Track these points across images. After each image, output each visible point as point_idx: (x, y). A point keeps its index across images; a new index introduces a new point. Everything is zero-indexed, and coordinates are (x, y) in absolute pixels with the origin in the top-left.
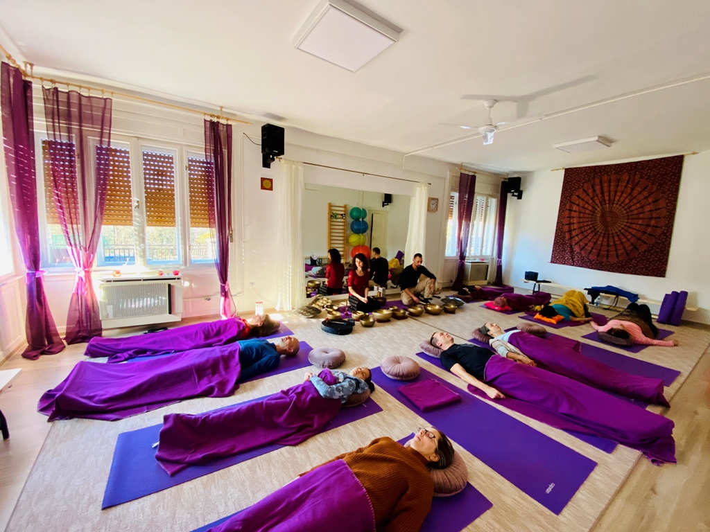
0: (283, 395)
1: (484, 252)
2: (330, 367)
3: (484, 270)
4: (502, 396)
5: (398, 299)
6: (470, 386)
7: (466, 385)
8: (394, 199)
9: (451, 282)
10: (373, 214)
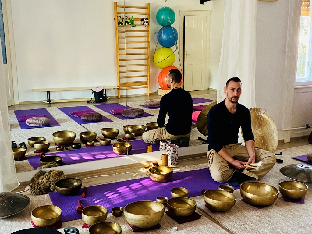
9: (308, 127)
10: (184, 17)
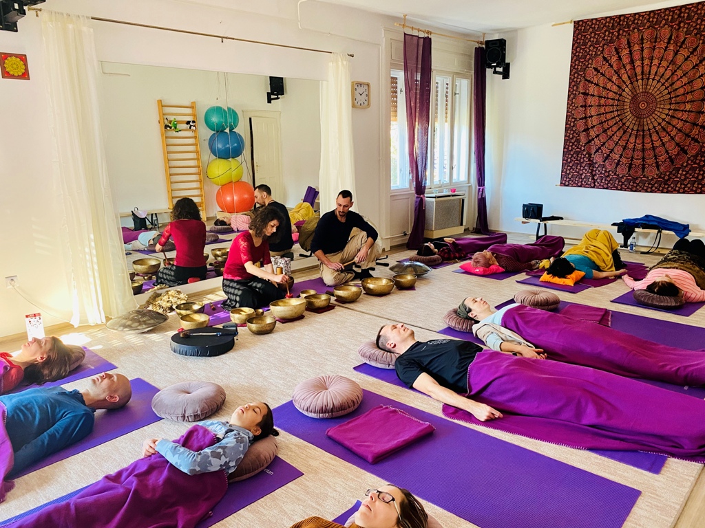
0: (111, 484)
1: (455, 176)
2: (197, 418)
3: (458, 209)
4: (498, 414)
5: (315, 277)
6: (447, 408)
7: (441, 406)
8: (288, 86)
9: (405, 235)
10: (250, 119)
